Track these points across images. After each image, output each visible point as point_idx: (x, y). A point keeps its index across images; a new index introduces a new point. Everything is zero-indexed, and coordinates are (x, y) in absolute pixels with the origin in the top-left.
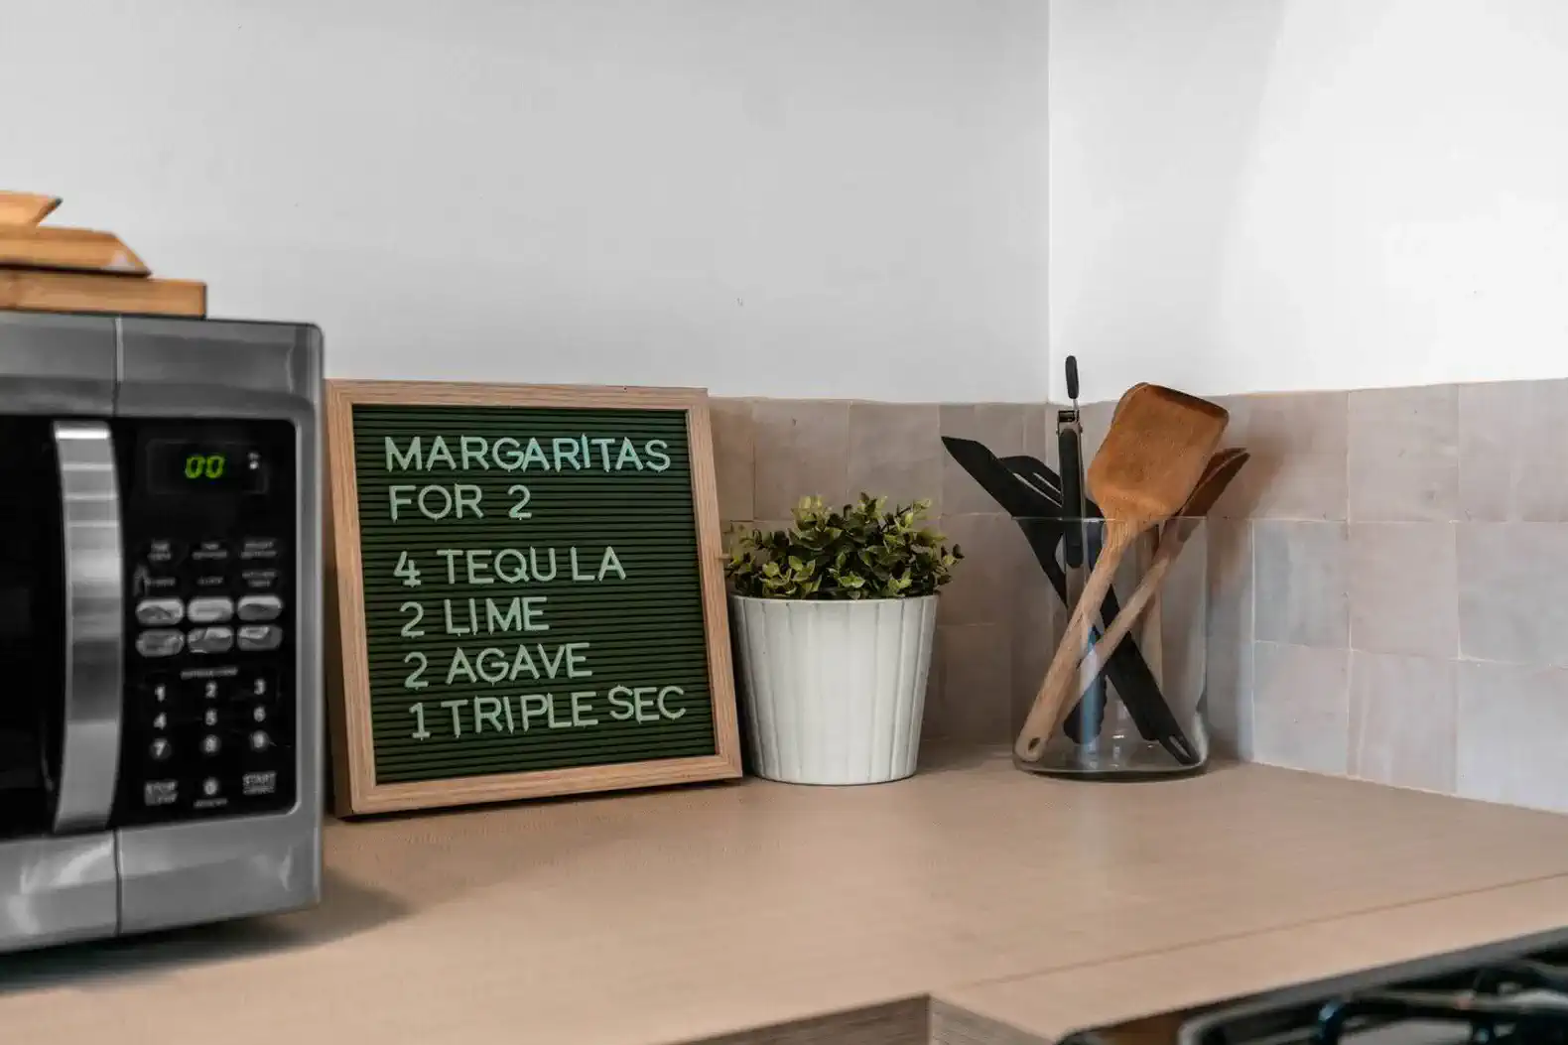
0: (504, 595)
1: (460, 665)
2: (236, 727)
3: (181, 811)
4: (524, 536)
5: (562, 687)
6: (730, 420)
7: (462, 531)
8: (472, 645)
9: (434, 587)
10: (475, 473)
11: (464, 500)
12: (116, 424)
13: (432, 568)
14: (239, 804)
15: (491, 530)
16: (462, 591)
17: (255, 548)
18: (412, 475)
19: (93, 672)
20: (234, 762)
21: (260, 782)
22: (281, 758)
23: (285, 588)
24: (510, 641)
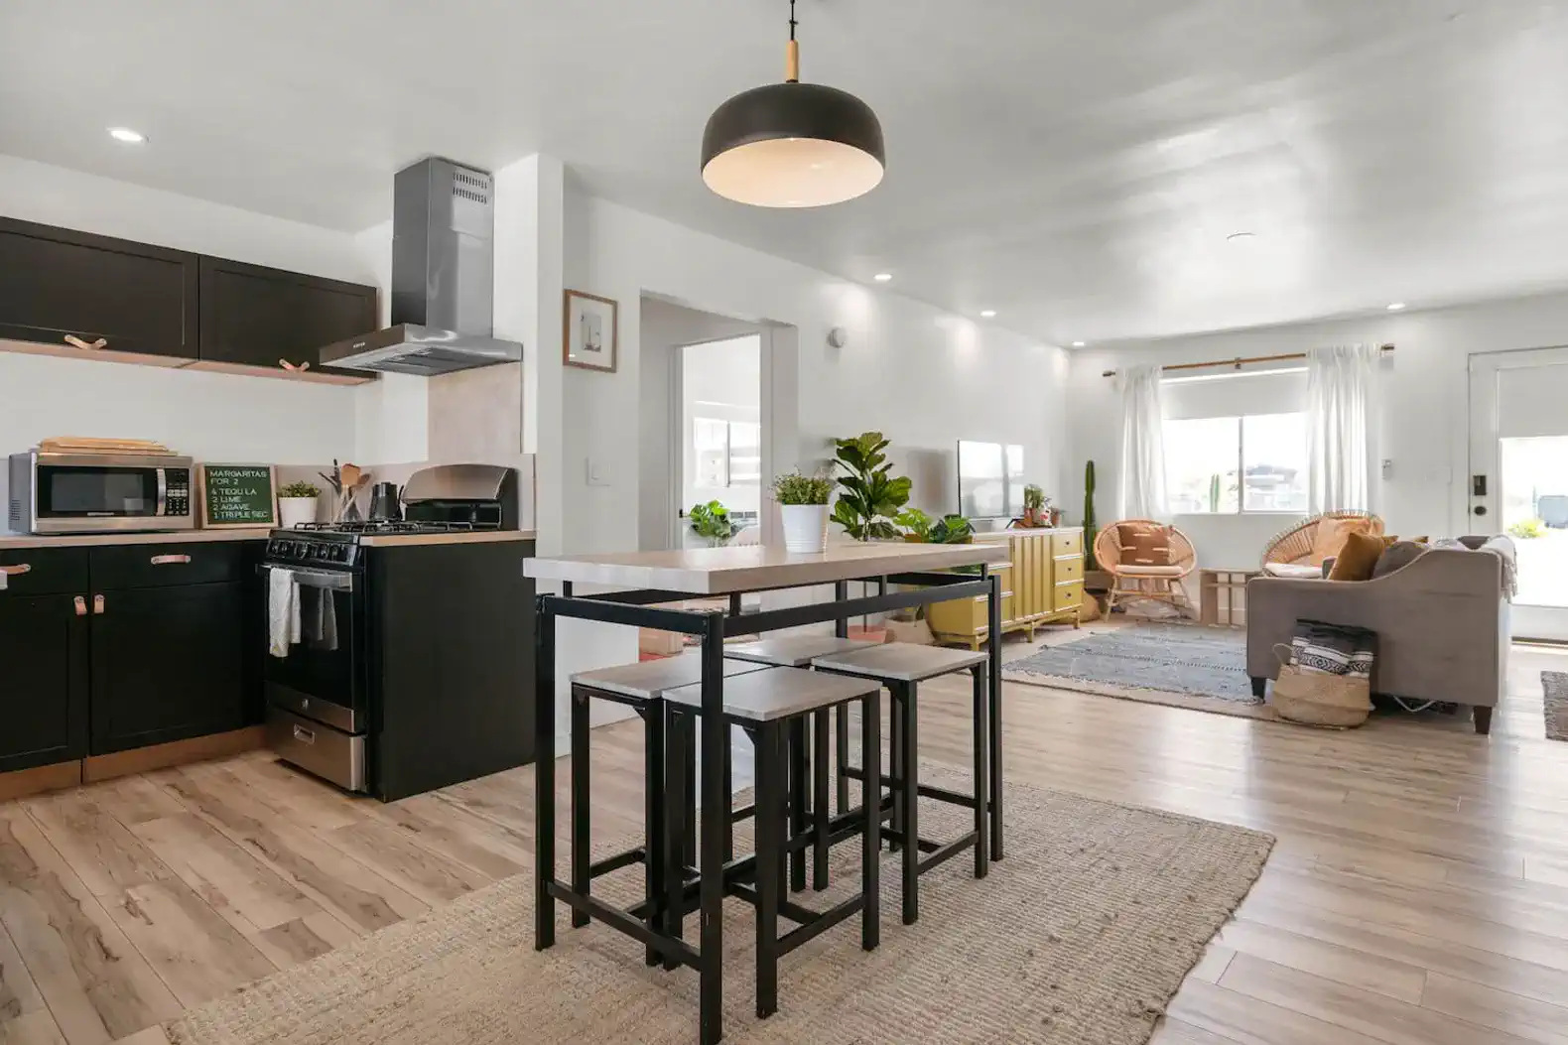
0: (232, 496)
1: (224, 507)
2: (181, 506)
3: (174, 515)
4: (236, 487)
5: (243, 511)
6: (277, 468)
7: (225, 486)
8: (226, 504)
9: (219, 494)
10: (227, 477)
11: (225, 481)
12: (165, 469)
13: (219, 493)
14: (181, 515)
15: (231, 486)
16: (225, 495)
17: (184, 484)
18: (215, 477)
19: (162, 500)
20: (181, 509)
21: (184, 512)
22: (188, 509)
23: (188, 489)
24: (233, 504)
